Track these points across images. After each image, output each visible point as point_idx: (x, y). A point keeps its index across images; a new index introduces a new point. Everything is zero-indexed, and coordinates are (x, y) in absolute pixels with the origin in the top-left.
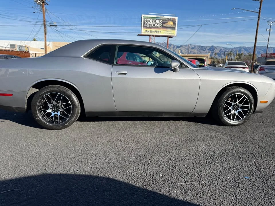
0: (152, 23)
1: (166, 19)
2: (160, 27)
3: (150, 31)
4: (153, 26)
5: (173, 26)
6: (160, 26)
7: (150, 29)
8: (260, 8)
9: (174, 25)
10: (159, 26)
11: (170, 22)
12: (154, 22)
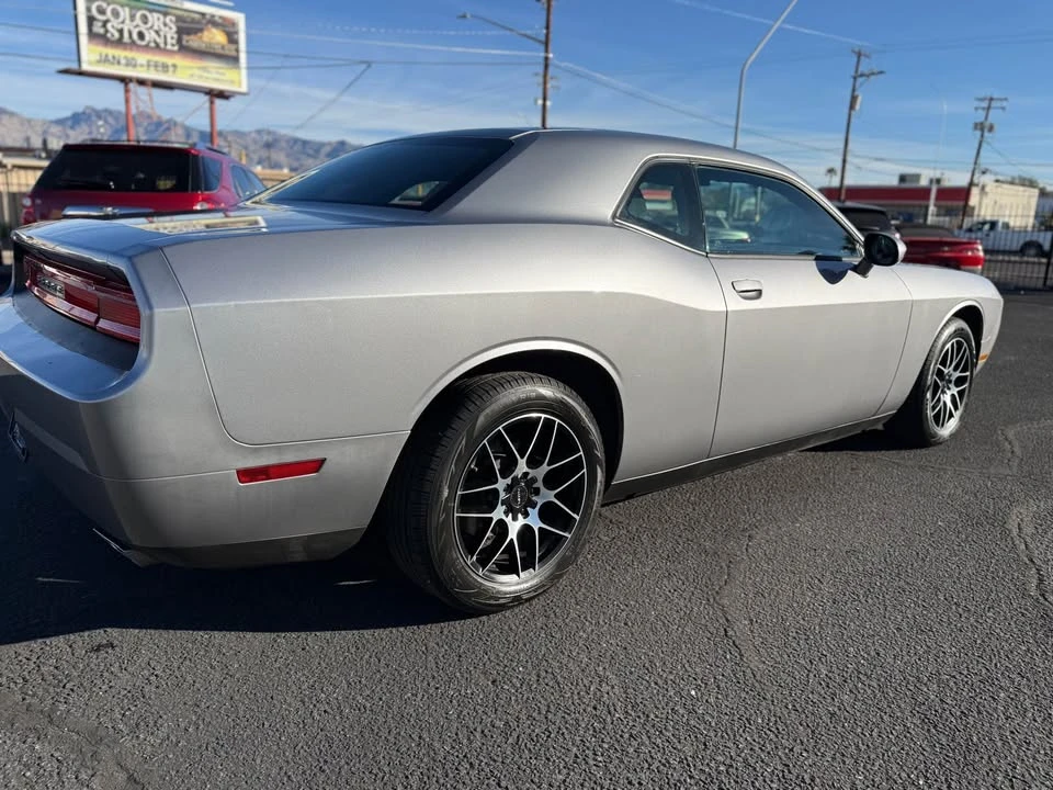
0: (128, 21)
1: (197, 16)
2: (169, 47)
3: (123, 61)
4: (135, 36)
5: (230, 50)
6: (169, 40)
7: (125, 49)
8: (547, 28)
9: (233, 47)
10: (166, 43)
11: (214, 31)
12: (138, 20)
